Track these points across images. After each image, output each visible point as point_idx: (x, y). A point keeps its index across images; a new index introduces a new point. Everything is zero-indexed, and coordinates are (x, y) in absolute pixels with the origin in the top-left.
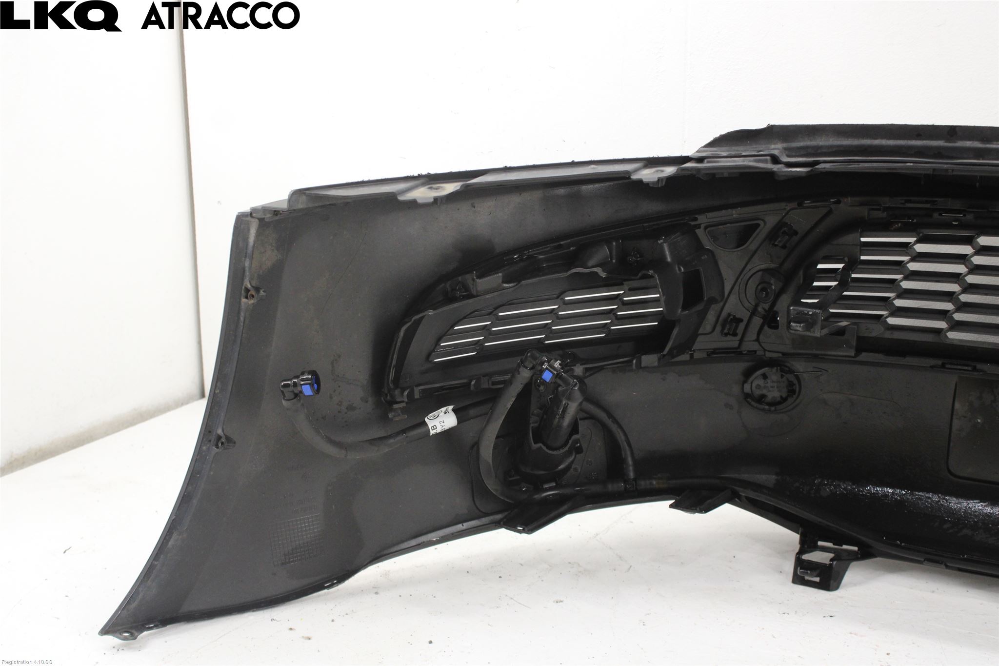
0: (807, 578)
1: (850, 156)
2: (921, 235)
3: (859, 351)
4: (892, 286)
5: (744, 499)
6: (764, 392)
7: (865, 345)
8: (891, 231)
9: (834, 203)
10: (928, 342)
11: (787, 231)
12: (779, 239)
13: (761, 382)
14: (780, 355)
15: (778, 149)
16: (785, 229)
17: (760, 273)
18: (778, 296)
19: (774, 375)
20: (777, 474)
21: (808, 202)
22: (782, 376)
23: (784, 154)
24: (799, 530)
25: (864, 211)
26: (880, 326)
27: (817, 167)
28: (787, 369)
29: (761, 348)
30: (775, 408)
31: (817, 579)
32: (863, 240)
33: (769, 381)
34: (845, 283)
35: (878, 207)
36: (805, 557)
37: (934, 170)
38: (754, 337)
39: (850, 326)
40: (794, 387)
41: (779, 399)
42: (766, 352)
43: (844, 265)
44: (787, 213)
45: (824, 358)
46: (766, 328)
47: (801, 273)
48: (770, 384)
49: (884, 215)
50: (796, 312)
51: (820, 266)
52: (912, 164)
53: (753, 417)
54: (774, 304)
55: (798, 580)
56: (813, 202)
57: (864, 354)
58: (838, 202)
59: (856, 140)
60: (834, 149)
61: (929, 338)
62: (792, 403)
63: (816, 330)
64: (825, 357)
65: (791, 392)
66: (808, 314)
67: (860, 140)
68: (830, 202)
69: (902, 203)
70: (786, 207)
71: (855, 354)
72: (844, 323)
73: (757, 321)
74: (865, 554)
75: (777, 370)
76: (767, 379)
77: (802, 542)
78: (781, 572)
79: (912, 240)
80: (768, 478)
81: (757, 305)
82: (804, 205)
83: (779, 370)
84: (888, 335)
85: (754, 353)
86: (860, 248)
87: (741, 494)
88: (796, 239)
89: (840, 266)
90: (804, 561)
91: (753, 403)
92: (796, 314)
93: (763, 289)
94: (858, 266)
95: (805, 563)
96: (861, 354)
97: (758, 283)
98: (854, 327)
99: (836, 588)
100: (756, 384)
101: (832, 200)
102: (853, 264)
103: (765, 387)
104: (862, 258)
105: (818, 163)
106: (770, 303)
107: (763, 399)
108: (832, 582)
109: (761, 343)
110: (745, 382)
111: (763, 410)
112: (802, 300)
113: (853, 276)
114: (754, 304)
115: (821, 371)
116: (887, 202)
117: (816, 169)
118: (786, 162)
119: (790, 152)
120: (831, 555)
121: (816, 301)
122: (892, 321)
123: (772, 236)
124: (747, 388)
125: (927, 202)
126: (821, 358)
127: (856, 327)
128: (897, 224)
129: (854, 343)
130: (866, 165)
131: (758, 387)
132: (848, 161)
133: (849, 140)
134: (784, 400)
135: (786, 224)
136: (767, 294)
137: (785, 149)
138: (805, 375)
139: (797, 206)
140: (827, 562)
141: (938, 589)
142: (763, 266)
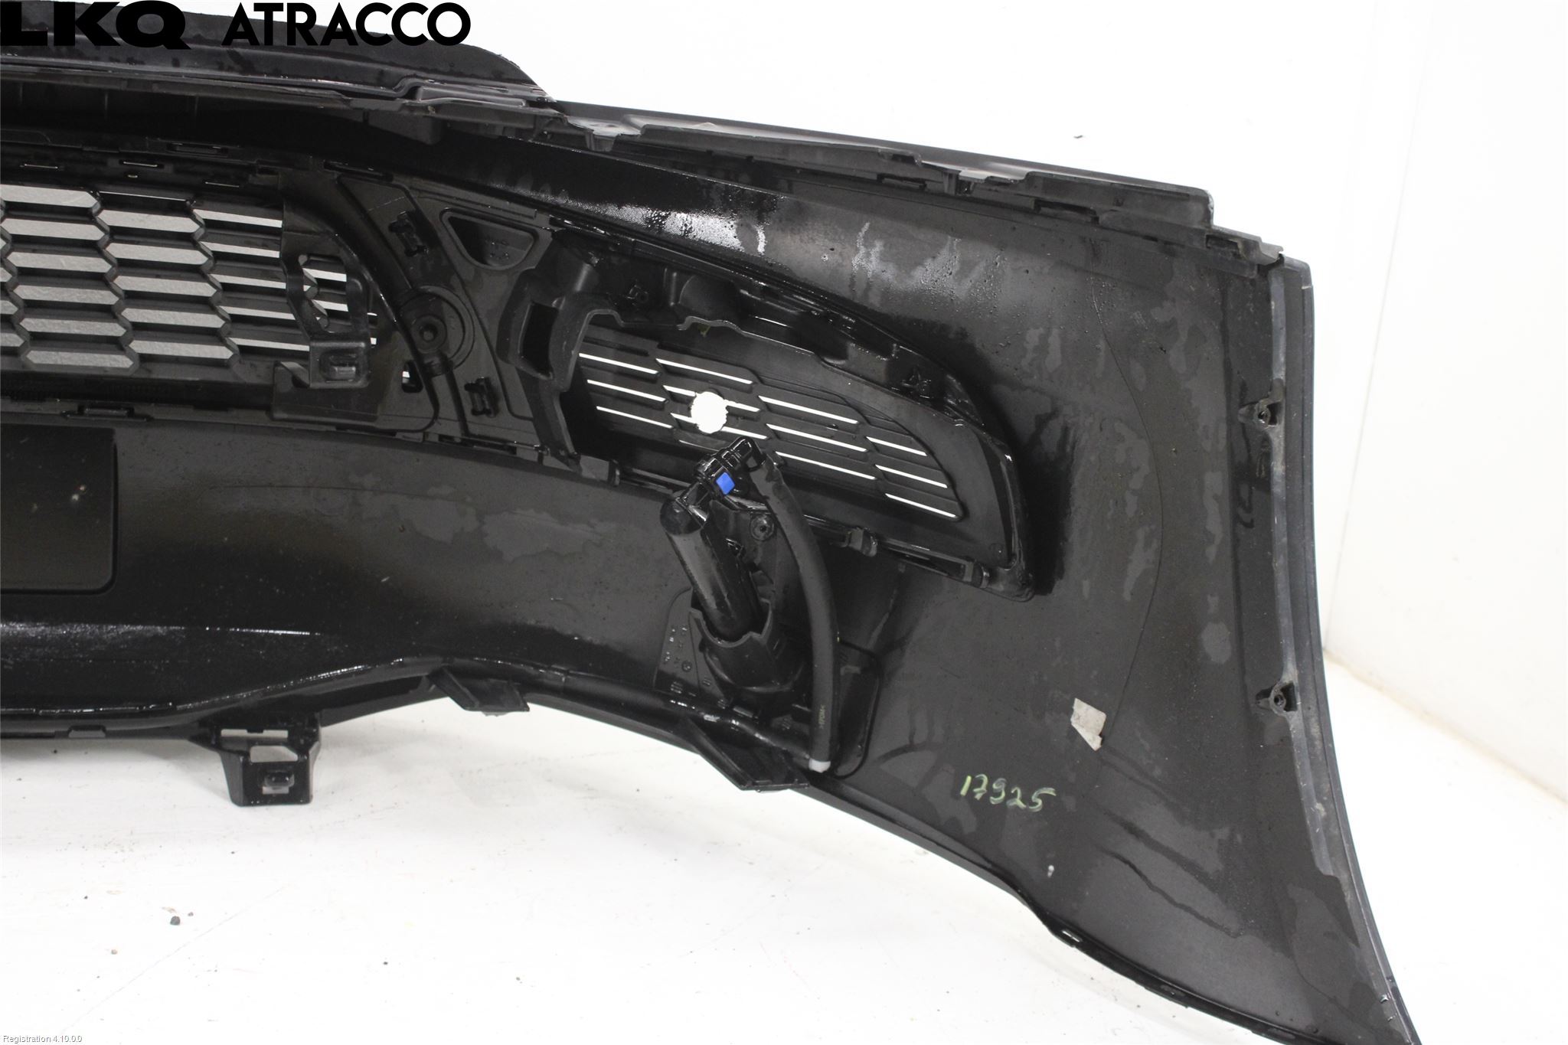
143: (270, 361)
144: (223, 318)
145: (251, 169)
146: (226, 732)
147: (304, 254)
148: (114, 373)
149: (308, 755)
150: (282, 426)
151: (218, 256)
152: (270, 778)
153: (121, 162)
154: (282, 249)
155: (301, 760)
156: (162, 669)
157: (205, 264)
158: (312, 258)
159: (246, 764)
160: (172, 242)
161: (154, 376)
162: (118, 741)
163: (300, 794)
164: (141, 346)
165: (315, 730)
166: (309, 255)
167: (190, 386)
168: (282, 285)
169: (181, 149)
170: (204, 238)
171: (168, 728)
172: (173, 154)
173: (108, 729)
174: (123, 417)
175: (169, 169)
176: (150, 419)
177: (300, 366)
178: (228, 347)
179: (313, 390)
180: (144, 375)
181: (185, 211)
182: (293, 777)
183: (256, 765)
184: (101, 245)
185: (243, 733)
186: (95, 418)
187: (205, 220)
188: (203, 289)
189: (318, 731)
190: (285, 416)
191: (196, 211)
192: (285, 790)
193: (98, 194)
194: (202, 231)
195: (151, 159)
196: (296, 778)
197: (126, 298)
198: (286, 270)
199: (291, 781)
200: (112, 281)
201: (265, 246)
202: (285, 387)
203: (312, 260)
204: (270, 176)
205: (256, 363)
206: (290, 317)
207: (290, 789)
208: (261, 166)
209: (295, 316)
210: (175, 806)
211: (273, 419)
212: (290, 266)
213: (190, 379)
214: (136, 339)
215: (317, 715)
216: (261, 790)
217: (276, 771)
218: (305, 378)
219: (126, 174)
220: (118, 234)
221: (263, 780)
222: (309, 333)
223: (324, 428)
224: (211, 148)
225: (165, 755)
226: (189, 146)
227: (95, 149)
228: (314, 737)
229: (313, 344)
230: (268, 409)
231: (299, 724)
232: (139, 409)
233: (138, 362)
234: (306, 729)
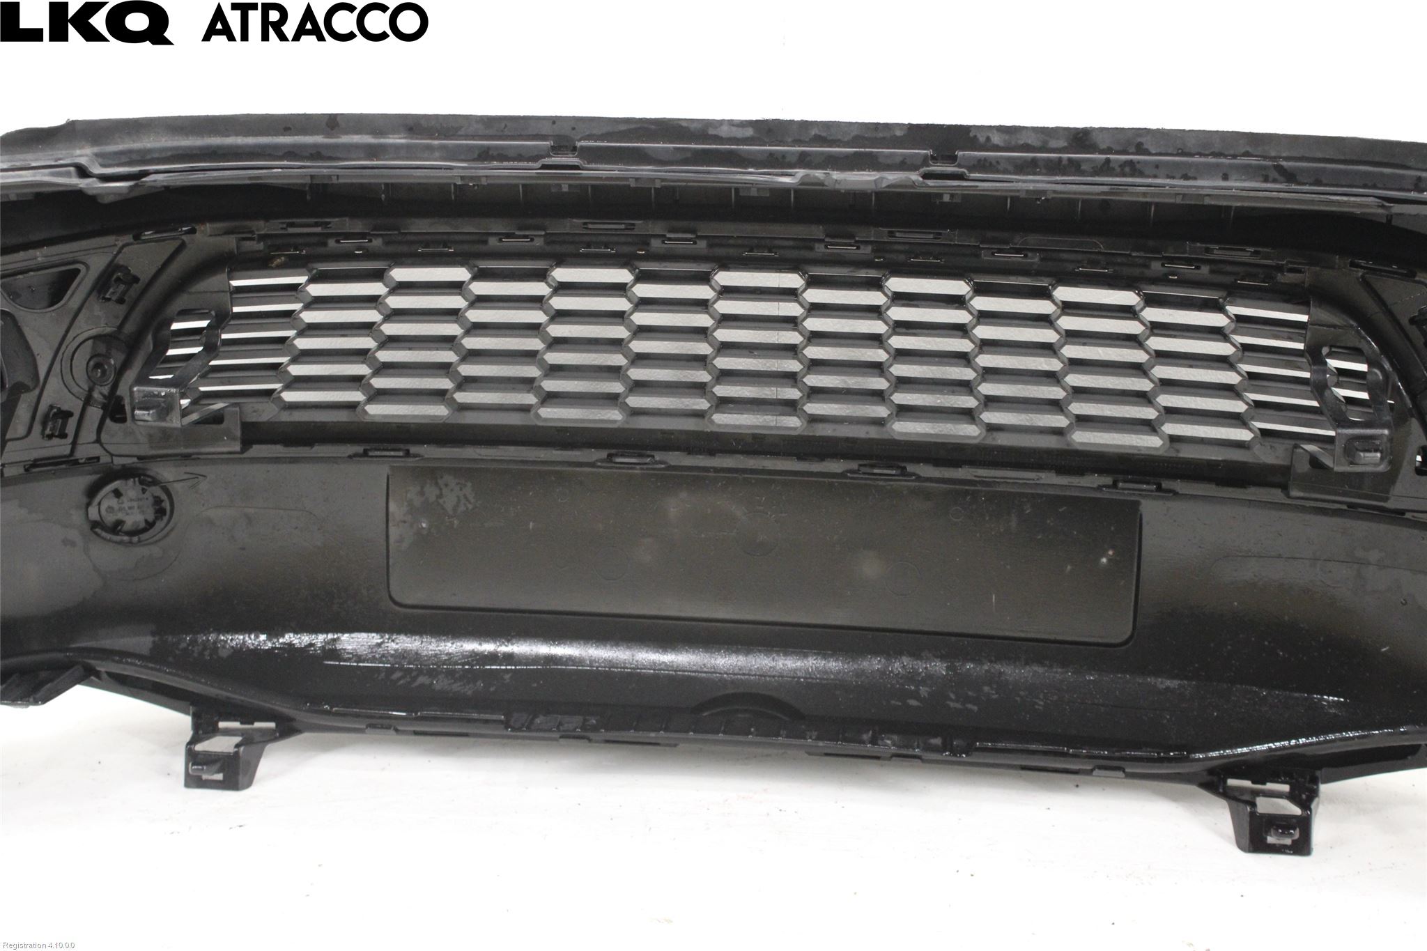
0: (205, 777)
1: (192, 163)
2: (315, 271)
3: (247, 443)
4: (282, 347)
5: (105, 676)
6: (120, 516)
7: (253, 434)
8: (272, 268)
9: (187, 232)
10: (342, 422)
11: (122, 278)
12: (111, 290)
13: (113, 502)
14: (135, 460)
15: (87, 155)
16: (119, 274)
17: (90, 342)
18: (120, 372)
19: (130, 489)
20: (153, 634)
21: (149, 233)
22: (144, 491)
23: (97, 164)
24: (189, 710)
25: (230, 242)
26: (273, 405)
27: (144, 179)
28: (150, 480)
29: (104, 452)
30: (139, 538)
31: (220, 777)
32: (235, 283)
33: (124, 499)
34: (212, 349)
35: (250, 236)
36: (199, 747)
37: (312, 177)
38: (93, 437)
39: (229, 409)
40: (163, 504)
41: (142, 525)
42: (114, 458)
43: (209, 321)
44: (119, 252)
45: (199, 458)
46: (108, 421)
47: (150, 338)
48: (126, 505)
49: (261, 246)
50: (141, 395)
51: (176, 326)
52: (280, 170)
53: (109, 555)
54: (115, 386)
55: (193, 781)
56: (156, 233)
57: (256, 447)
58: (193, 231)
59: (199, 138)
60: (169, 154)
61: (342, 416)
62: (162, 530)
63: (175, 418)
64: (200, 456)
65: (160, 512)
66: (159, 395)
67: (205, 138)
68: (182, 231)
69: (282, 229)
70: (117, 243)
71: (241, 449)
72: (219, 405)
73: (95, 413)
74: (287, 729)
75: (134, 481)
76: (122, 498)
77: (196, 726)
78: (169, 774)
79: (302, 279)
80: (142, 642)
81: (91, 390)
82: (143, 238)
83: (137, 483)
84: (286, 417)
85: (95, 460)
86: (231, 296)
87: (98, 669)
88: (137, 288)
89: (203, 324)
90: (198, 753)
91: (104, 534)
92: (143, 397)
93: (97, 366)
94: (230, 321)
95: (199, 756)
96: (252, 447)
97: (88, 357)
98: (234, 409)
99: (249, 784)
100: (107, 506)
101: (184, 229)
102: (223, 319)
103: (120, 509)
104: (236, 309)
105: (146, 173)
106: (109, 386)
107: (120, 527)
108: (240, 778)
109: (104, 445)
110: (88, 505)
111: (121, 543)
112: (151, 377)
113: (224, 336)
114: (87, 389)
115: (197, 478)
116: (262, 227)
117: (142, 182)
118: (99, 174)
119: (104, 159)
120: (238, 739)
121: (170, 376)
122: (290, 396)
123: (101, 286)
124: (93, 513)
125: (316, 225)
126: (194, 459)
127: (238, 409)
128: (280, 258)
129: (238, 433)
130: (215, 174)
131: (110, 509)
132: (191, 169)
133: (190, 138)
134: (150, 525)
135: (119, 268)
136: (104, 372)
137: (97, 155)
138: (178, 486)
139: (132, 240)
140: (232, 750)
141: (389, 765)
142: (93, 332)
143: (1289, 443)
144: (1247, 403)
145: (1280, 269)
146: (1232, 782)
147: (1326, 346)
148: (1147, 452)
149: (1311, 810)
150: (1294, 503)
151: (1246, 348)
152: (1277, 830)
153: (1163, 265)
154: (1307, 341)
155: (1304, 815)
156: (1173, 719)
157: (1232, 354)
158: (1333, 350)
159: (1253, 815)
160: (1205, 336)
161: (1181, 455)
162: (1136, 782)
163: (1302, 847)
164: (1171, 428)
165: (1315, 787)
166: (1331, 346)
167: (1212, 465)
168: (1307, 375)
169: (1218, 253)
170: (1234, 332)
171: (1179, 773)
172: (1212, 257)
173: (1127, 770)
174: (1152, 491)
175: (1205, 269)
176: (1175, 493)
177: (1319, 449)
178: (1250, 430)
179: (1337, 473)
180: (1173, 454)
181: (1217, 307)
182: (1298, 830)
183: (1263, 816)
184: (1141, 339)
185: (1247, 784)
186: (1127, 491)
187: (1236, 315)
188: (1231, 378)
189: (1318, 787)
190: (1301, 494)
191: (1228, 308)
192: (1288, 841)
193: (1141, 293)
194: (1233, 325)
195: (1189, 261)
196: (1300, 831)
197: (1161, 385)
198: (1311, 361)
199: (1296, 834)
200: (1150, 371)
201: (1290, 339)
202: (1303, 467)
203: (1334, 352)
204: (1298, 275)
205: (1276, 445)
206: (1315, 404)
207: (1293, 841)
208: (1290, 266)
209: (1319, 403)
210: (1186, 846)
211: (1289, 497)
212: (1314, 356)
213: (1214, 458)
214: (1169, 422)
215: (1318, 773)
216: (1266, 839)
217: (1281, 823)
218: (1328, 461)
219: (1166, 275)
220: (1158, 328)
221: (1269, 829)
222: (1335, 420)
223: (1337, 506)
224: (1244, 250)
225: (1174, 798)
226: (1224, 249)
227: (1142, 254)
228: (1313, 794)
229: (1340, 431)
230: (1284, 488)
231: (1301, 780)
232: (1166, 484)
233: (1168, 442)
234: (1307, 785)
